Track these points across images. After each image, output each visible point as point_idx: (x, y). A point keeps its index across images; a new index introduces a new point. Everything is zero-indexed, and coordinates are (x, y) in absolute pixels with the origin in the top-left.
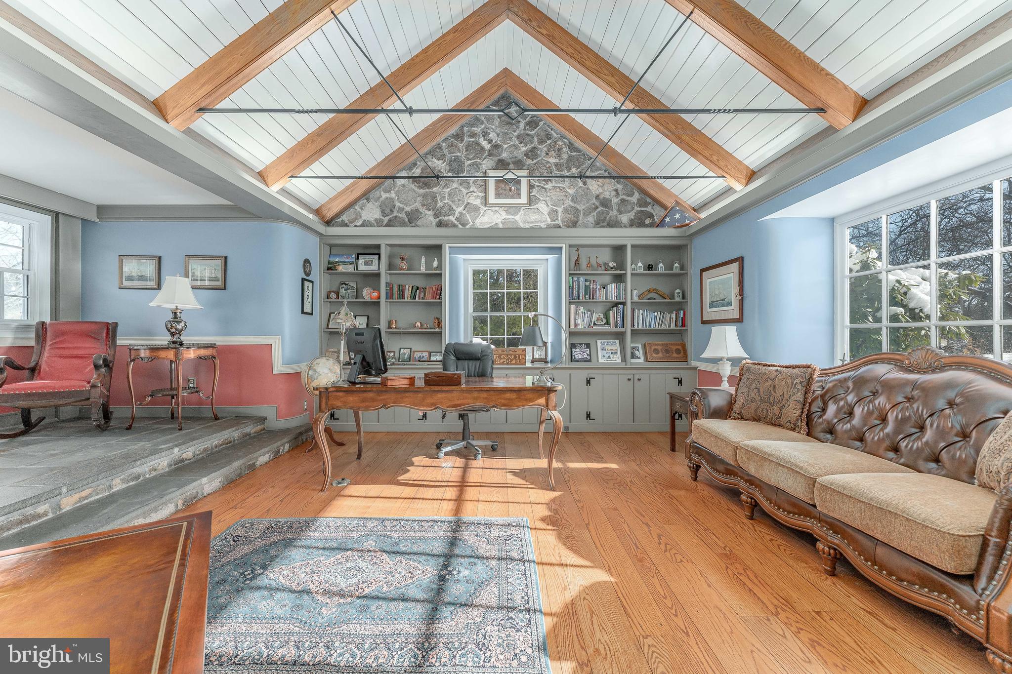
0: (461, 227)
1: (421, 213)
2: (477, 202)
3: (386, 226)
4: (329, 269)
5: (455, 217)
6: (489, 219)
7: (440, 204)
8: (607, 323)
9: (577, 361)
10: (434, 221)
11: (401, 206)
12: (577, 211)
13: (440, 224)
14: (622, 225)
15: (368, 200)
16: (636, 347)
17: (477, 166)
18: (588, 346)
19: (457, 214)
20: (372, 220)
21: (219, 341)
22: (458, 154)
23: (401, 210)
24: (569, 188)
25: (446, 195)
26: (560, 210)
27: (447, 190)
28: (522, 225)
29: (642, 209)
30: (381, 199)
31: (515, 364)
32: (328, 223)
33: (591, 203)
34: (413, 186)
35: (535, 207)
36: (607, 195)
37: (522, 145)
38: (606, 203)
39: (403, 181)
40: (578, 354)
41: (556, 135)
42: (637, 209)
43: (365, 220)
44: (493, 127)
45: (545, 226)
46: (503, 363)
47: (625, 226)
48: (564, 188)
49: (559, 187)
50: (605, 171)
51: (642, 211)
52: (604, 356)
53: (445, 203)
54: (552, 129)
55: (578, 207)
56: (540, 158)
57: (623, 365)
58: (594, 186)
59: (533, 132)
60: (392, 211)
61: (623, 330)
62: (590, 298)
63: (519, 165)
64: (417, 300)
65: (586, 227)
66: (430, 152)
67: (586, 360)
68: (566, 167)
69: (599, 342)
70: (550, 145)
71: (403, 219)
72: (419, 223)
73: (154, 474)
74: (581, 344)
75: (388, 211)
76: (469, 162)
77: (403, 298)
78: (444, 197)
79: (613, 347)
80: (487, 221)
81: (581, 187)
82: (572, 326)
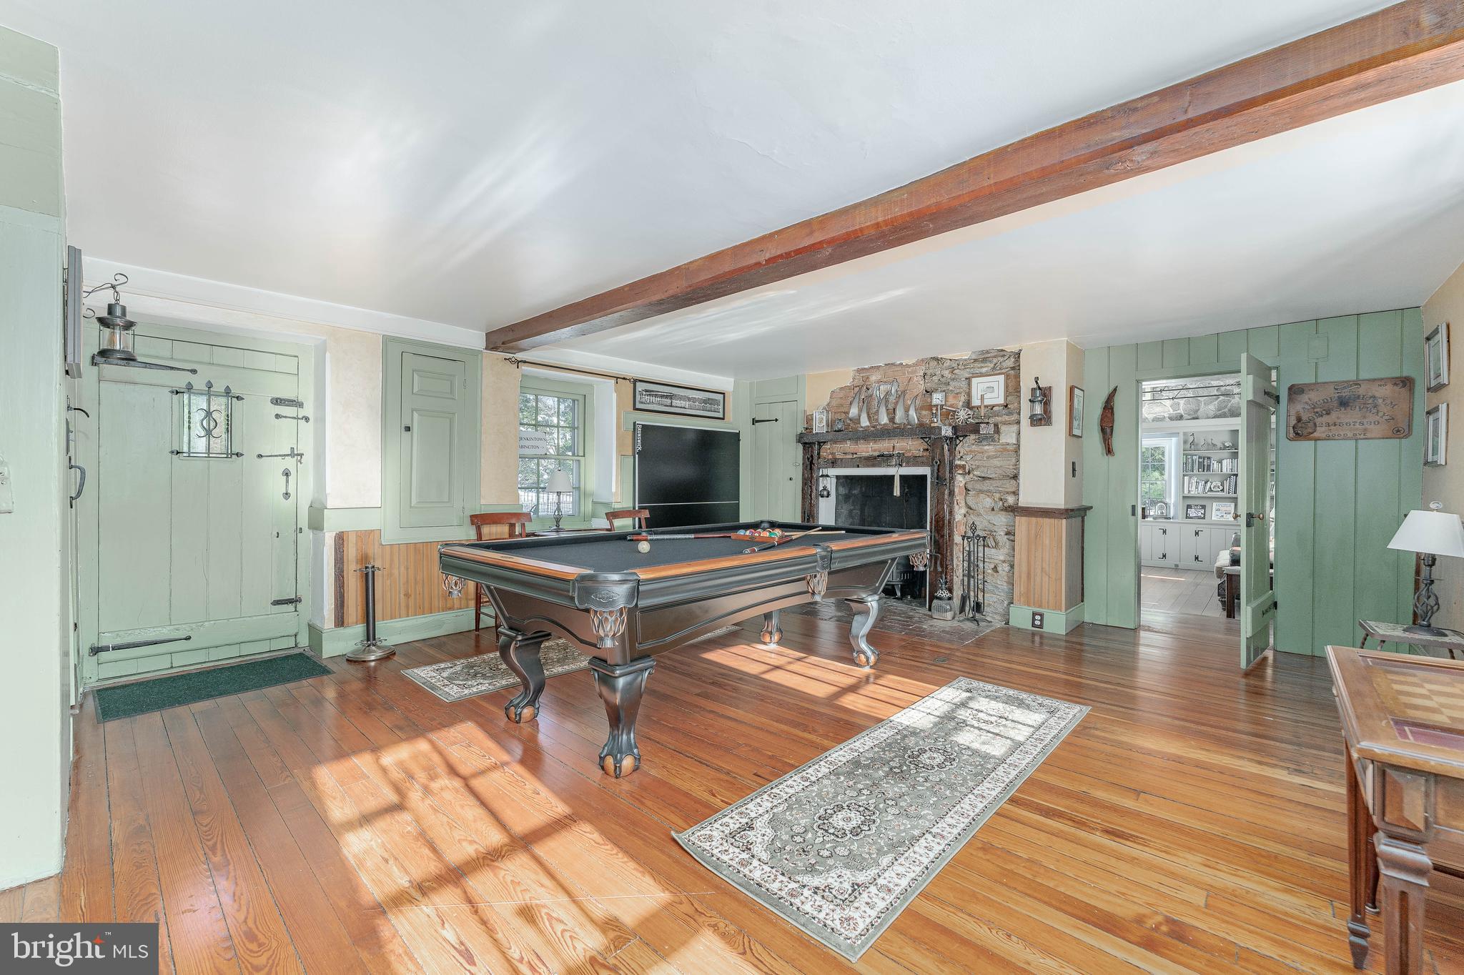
8: (1223, 490)
9: (1191, 518)
18: (1204, 507)
40: (1193, 513)
52: (1217, 515)
62: (1203, 471)
67: (1199, 518)
69: (1215, 504)
74: (1197, 506)
79: (1228, 509)
82: (1186, 492)
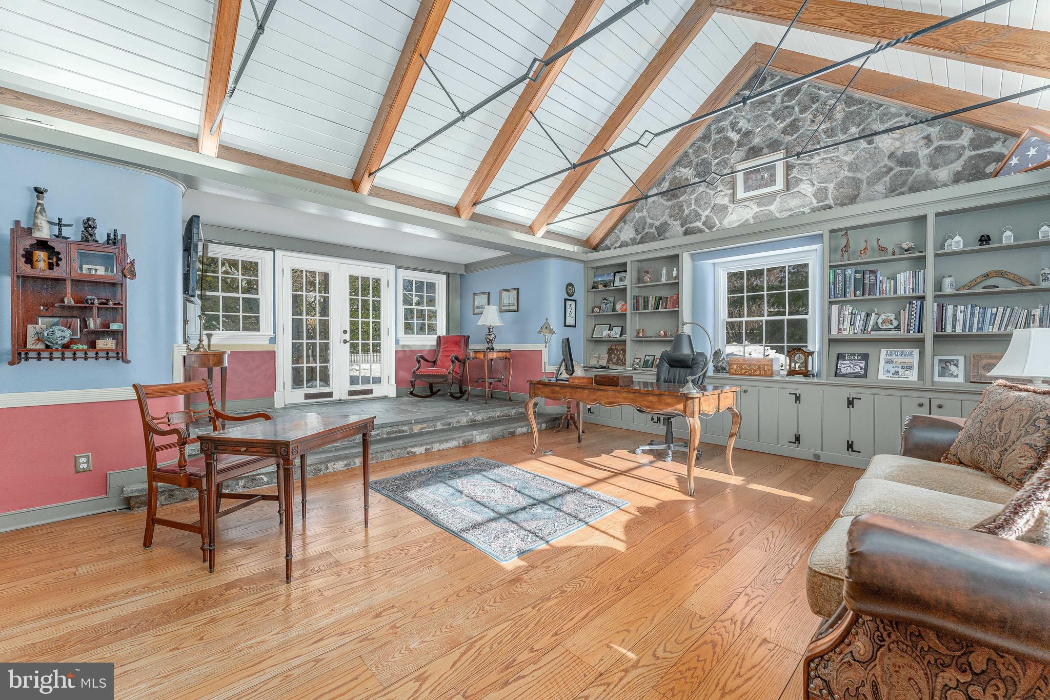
0: (708, 231)
1: (669, 225)
2: (726, 201)
3: (639, 244)
4: (593, 288)
5: (702, 221)
6: (736, 217)
7: (687, 212)
8: (898, 327)
10: (681, 230)
11: (652, 221)
12: (857, 182)
13: (686, 233)
14: (939, 184)
15: (625, 222)
16: (953, 360)
17: (725, 162)
18: (865, 357)
19: (703, 218)
20: (628, 240)
21: (513, 347)
22: (705, 156)
23: (651, 225)
24: (846, 154)
25: (693, 202)
26: (831, 186)
27: (693, 197)
28: (778, 215)
29: (982, 151)
30: (635, 219)
31: (760, 375)
32: (596, 249)
33: (879, 166)
34: (662, 201)
35: (795, 190)
36: (909, 148)
37: (778, 122)
38: (908, 160)
39: (653, 199)
40: (846, 367)
41: (826, 94)
42: (968, 153)
43: (622, 241)
44: (743, 114)
45: (809, 211)
46: (744, 374)
47: (945, 185)
48: (837, 157)
49: (830, 158)
50: (907, 115)
51: (980, 156)
52: (888, 371)
53: (691, 210)
54: (819, 89)
55: (859, 176)
56: (803, 130)
57: (920, 385)
58: (886, 143)
59: (794, 102)
60: (644, 228)
61: (919, 335)
62: (864, 295)
63: (774, 146)
64: (660, 310)
65: (871, 200)
66: (678, 163)
67: (857, 375)
68: (841, 130)
69: (883, 352)
70: (816, 109)
71: (653, 234)
72: (667, 235)
73: (458, 424)
74: (853, 354)
75: (641, 229)
76: (717, 161)
77: (647, 309)
78: (691, 204)
79: (907, 360)
80: (736, 219)
81: (865, 148)
82: (835, 331)
